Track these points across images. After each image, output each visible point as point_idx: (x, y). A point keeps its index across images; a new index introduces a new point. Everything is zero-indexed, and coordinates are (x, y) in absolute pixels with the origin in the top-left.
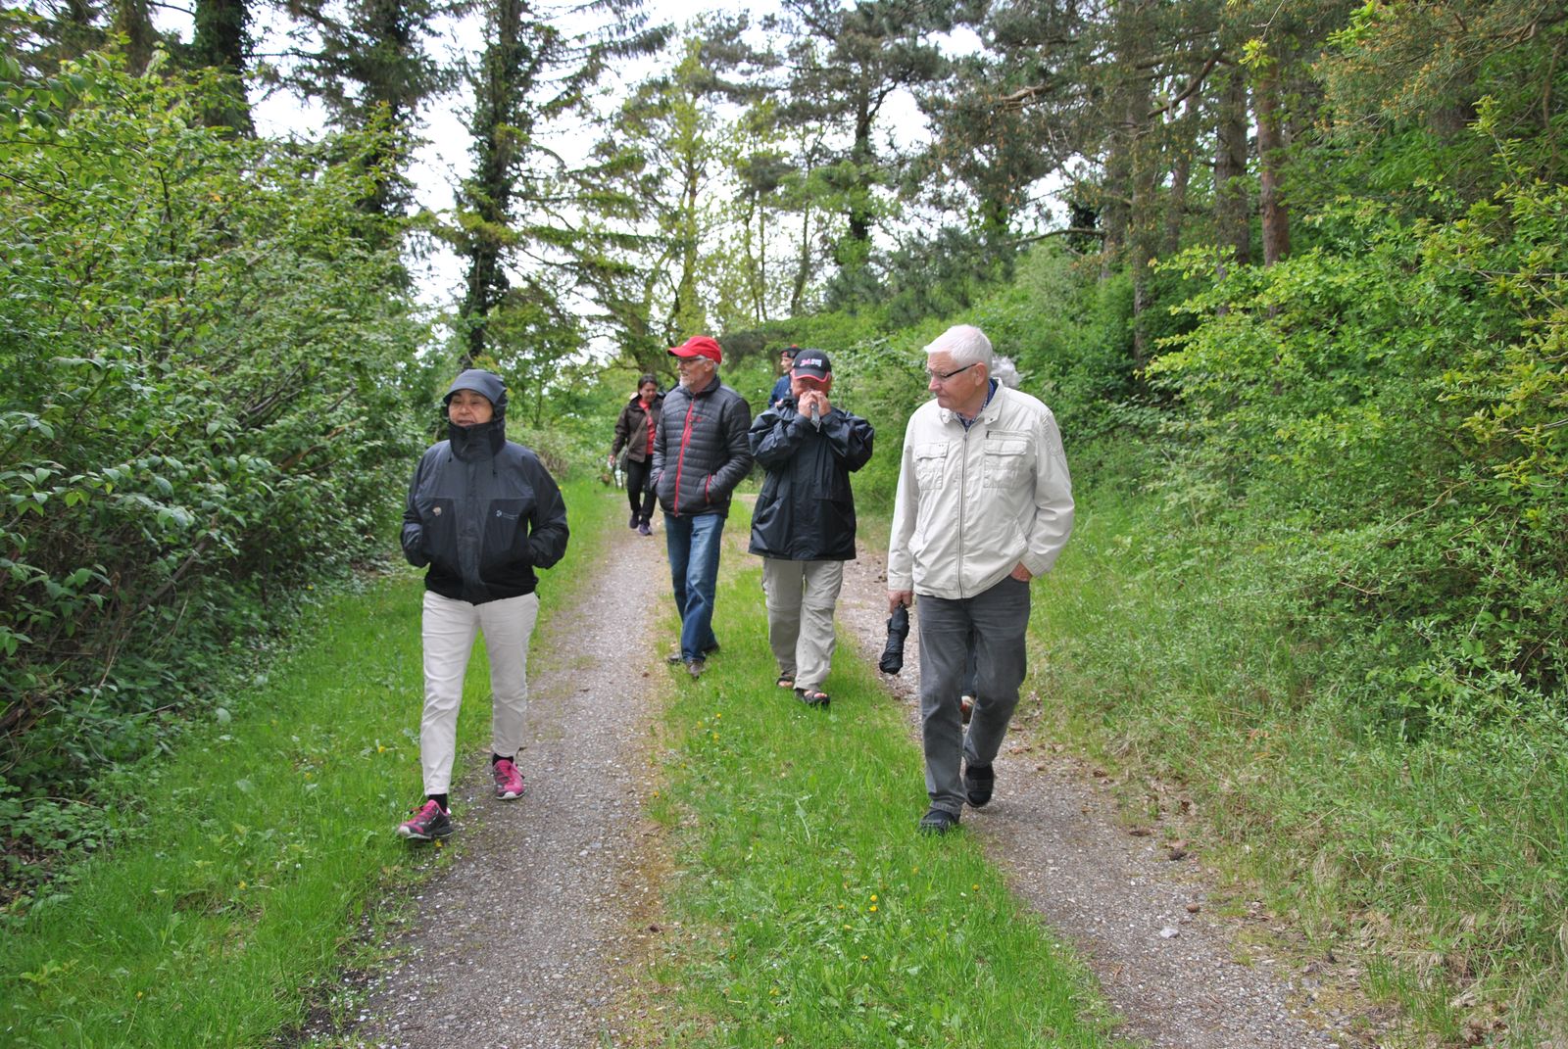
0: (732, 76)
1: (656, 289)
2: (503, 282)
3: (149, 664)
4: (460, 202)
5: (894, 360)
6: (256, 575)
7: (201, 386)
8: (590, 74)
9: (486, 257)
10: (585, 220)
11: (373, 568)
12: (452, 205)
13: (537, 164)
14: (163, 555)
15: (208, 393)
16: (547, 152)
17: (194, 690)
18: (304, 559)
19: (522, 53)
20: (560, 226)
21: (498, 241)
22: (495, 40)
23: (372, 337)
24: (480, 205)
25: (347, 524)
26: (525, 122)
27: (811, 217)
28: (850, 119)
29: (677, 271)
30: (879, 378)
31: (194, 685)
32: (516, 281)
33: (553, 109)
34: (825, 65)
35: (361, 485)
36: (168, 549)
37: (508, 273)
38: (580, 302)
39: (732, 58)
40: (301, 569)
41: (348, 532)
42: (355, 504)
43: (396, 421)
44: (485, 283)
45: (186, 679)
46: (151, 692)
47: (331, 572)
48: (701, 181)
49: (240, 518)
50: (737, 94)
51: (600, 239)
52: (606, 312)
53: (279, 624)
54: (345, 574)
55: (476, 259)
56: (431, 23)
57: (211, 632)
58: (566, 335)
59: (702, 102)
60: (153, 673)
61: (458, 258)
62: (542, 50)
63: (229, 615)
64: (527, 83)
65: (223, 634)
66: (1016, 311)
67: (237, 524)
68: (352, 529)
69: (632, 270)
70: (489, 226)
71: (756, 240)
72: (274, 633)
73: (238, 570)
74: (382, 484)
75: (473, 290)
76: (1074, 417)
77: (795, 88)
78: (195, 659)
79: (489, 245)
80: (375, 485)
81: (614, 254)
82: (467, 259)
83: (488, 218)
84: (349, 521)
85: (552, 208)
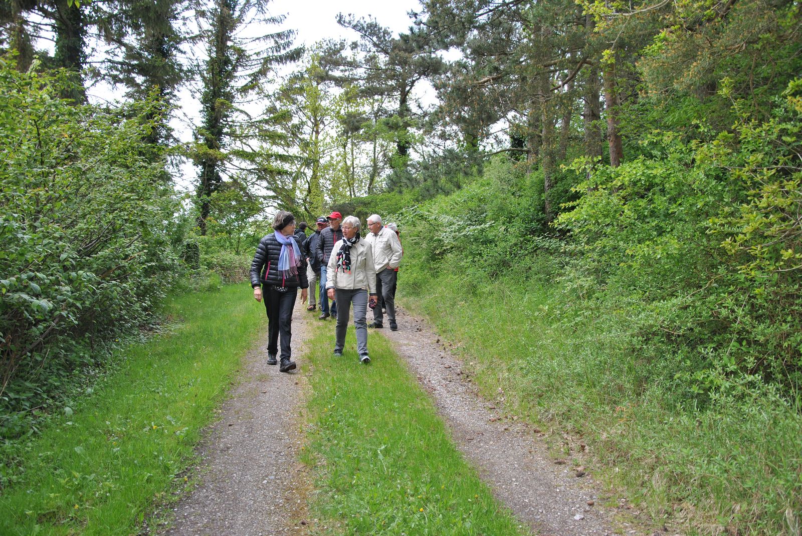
0: (337, 73)
1: (298, 182)
2: (218, 179)
3: (28, 384)
4: (196, 138)
5: (422, 217)
6: (87, 335)
7: (57, 235)
8: (263, 72)
9: (210, 166)
10: (262, 147)
11: (151, 329)
12: (191, 139)
13: (237, 117)
14: (35, 325)
15: (61, 238)
16: (242, 111)
17: (53, 398)
18: (114, 326)
19: (227, 62)
20: (248, 150)
21: (216, 158)
22: (214, 55)
23: (150, 208)
24: (206, 139)
25: (137, 306)
26: (230, 97)
27: (377, 145)
28: (397, 94)
29: (309, 173)
30: (415, 226)
31: (53, 394)
32: (225, 178)
33: (244, 90)
34: (384, 68)
35: (145, 285)
36: (38, 322)
37: (221, 174)
38: (260, 189)
39: (336, 64)
40: (112, 331)
41: (137, 310)
42: (141, 296)
43: (163, 252)
44: (209, 179)
45: (48, 392)
46: (28, 399)
47: (129, 332)
48: (321, 126)
49: (78, 304)
50: (339, 82)
51: (269, 156)
52: (271, 193)
53: (100, 360)
54: (136, 333)
55: (204, 168)
56: (180, 46)
57: (62, 365)
58: (252, 205)
59: (320, 87)
60: (30, 389)
61: (195, 167)
62: (238, 60)
63: (72, 356)
64: (230, 76)
65: (69, 366)
66: (484, 191)
67: (77, 308)
68: (139, 309)
69: (286, 173)
70: (211, 151)
71: (349, 156)
72: (97, 365)
73: (77, 332)
74: (156, 285)
75: (203, 183)
76: (516, 245)
77: (369, 79)
78: (54, 381)
79: (211, 160)
80: (152, 285)
81: (276, 164)
82: (200, 167)
83: (211, 147)
84: (138, 305)
85: (244, 141)
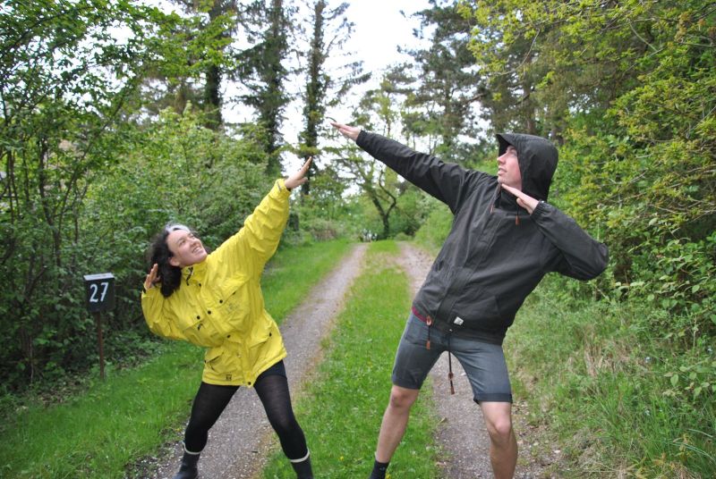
0: (400, 86)
2: (316, 168)
4: (300, 140)
8: (343, 92)
12: (297, 141)
19: (319, 85)
21: (313, 153)
22: (310, 81)
24: (307, 140)
26: (322, 110)
32: (321, 166)
34: (433, 81)
37: (317, 164)
56: (287, 77)
70: (309, 149)
83: (309, 146)
